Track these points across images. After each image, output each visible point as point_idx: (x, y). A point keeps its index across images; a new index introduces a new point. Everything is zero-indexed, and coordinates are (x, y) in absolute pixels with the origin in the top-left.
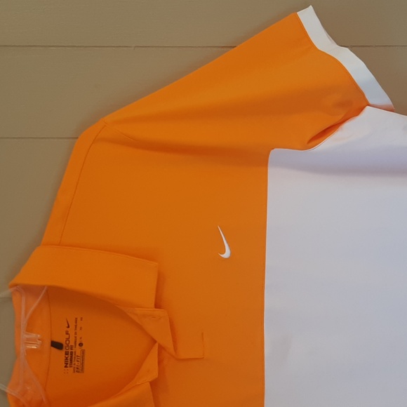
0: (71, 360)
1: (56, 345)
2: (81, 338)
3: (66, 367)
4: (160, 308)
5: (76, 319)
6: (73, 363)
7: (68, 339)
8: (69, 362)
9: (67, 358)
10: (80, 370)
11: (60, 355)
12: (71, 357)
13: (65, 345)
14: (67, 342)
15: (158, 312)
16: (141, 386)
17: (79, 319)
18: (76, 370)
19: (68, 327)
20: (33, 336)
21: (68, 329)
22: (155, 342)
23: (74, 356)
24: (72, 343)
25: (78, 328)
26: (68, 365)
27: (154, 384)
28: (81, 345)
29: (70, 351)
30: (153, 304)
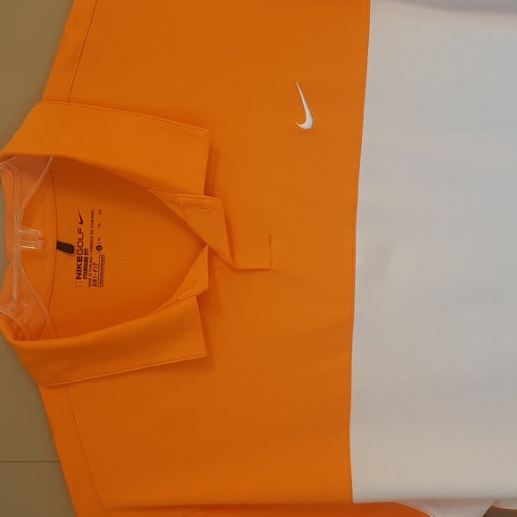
0: (85, 270)
1: (65, 248)
2: (99, 239)
3: (77, 278)
4: (211, 195)
5: (92, 211)
6: (88, 273)
7: (81, 240)
8: (82, 272)
9: (79, 267)
10: (98, 283)
11: (70, 262)
12: (86, 264)
13: (76, 248)
14: (80, 244)
15: (209, 200)
16: (185, 301)
17: (96, 213)
18: (92, 282)
19: (81, 223)
20: (33, 231)
21: (80, 226)
22: (202, 244)
23: (89, 263)
24: (87, 245)
25: (95, 224)
26: (81, 276)
27: (202, 299)
28: (99, 248)
29: (84, 256)
30: (203, 190)
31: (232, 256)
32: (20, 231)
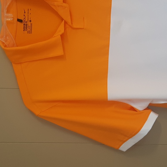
0: (26, 28)
1: (20, 21)
2: (30, 18)
3: (24, 31)
5: (28, 9)
6: (27, 29)
7: (25, 18)
8: (25, 29)
9: (24, 27)
10: (30, 32)
11: (21, 25)
12: (26, 26)
13: (23, 21)
14: (25, 20)
15: (64, 4)
16: (57, 37)
17: (29, 10)
18: (28, 32)
19: (25, 13)
21: (24, 14)
22: (62, 19)
23: (27, 26)
24: (26, 20)
25: (29, 13)
26: (25, 30)
27: (62, 36)
28: (30, 21)
29: (26, 23)
30: (62, 1)
31: (72, 23)
32: (6, 14)
